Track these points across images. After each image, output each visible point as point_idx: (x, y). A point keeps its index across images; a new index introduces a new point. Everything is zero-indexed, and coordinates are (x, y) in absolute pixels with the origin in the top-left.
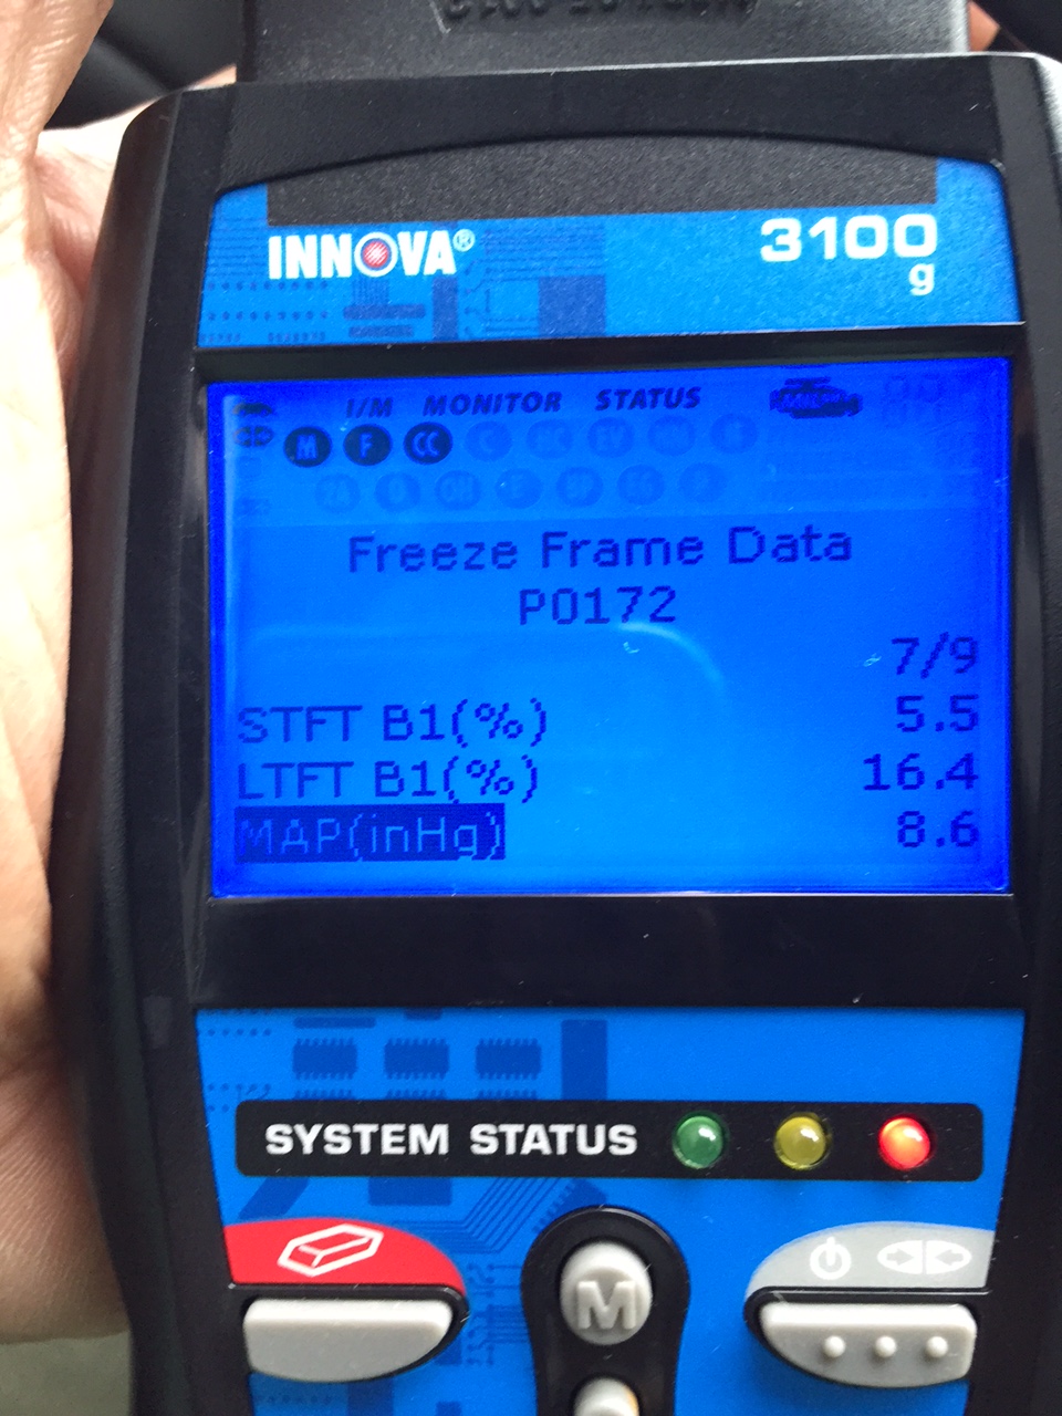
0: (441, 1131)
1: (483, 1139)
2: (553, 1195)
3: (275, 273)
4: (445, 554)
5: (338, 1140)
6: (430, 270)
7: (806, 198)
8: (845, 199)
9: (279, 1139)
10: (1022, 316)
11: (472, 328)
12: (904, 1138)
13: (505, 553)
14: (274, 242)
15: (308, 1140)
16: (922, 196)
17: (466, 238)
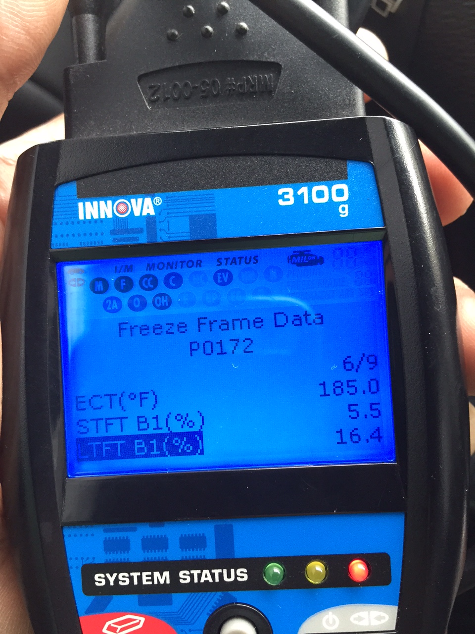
0: (166, 574)
1: (184, 577)
2: (214, 599)
3: (81, 217)
4: (157, 328)
5: (124, 579)
6: (144, 214)
7: (295, 180)
8: (310, 179)
9: (99, 579)
10: (385, 225)
11: (163, 237)
12: (358, 568)
13: (182, 327)
14: (80, 205)
15: (112, 580)
16: (342, 176)
17: (158, 200)
